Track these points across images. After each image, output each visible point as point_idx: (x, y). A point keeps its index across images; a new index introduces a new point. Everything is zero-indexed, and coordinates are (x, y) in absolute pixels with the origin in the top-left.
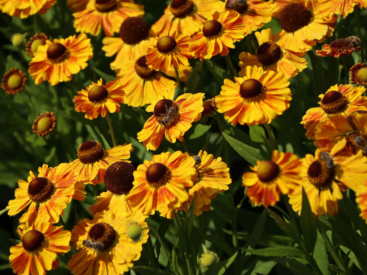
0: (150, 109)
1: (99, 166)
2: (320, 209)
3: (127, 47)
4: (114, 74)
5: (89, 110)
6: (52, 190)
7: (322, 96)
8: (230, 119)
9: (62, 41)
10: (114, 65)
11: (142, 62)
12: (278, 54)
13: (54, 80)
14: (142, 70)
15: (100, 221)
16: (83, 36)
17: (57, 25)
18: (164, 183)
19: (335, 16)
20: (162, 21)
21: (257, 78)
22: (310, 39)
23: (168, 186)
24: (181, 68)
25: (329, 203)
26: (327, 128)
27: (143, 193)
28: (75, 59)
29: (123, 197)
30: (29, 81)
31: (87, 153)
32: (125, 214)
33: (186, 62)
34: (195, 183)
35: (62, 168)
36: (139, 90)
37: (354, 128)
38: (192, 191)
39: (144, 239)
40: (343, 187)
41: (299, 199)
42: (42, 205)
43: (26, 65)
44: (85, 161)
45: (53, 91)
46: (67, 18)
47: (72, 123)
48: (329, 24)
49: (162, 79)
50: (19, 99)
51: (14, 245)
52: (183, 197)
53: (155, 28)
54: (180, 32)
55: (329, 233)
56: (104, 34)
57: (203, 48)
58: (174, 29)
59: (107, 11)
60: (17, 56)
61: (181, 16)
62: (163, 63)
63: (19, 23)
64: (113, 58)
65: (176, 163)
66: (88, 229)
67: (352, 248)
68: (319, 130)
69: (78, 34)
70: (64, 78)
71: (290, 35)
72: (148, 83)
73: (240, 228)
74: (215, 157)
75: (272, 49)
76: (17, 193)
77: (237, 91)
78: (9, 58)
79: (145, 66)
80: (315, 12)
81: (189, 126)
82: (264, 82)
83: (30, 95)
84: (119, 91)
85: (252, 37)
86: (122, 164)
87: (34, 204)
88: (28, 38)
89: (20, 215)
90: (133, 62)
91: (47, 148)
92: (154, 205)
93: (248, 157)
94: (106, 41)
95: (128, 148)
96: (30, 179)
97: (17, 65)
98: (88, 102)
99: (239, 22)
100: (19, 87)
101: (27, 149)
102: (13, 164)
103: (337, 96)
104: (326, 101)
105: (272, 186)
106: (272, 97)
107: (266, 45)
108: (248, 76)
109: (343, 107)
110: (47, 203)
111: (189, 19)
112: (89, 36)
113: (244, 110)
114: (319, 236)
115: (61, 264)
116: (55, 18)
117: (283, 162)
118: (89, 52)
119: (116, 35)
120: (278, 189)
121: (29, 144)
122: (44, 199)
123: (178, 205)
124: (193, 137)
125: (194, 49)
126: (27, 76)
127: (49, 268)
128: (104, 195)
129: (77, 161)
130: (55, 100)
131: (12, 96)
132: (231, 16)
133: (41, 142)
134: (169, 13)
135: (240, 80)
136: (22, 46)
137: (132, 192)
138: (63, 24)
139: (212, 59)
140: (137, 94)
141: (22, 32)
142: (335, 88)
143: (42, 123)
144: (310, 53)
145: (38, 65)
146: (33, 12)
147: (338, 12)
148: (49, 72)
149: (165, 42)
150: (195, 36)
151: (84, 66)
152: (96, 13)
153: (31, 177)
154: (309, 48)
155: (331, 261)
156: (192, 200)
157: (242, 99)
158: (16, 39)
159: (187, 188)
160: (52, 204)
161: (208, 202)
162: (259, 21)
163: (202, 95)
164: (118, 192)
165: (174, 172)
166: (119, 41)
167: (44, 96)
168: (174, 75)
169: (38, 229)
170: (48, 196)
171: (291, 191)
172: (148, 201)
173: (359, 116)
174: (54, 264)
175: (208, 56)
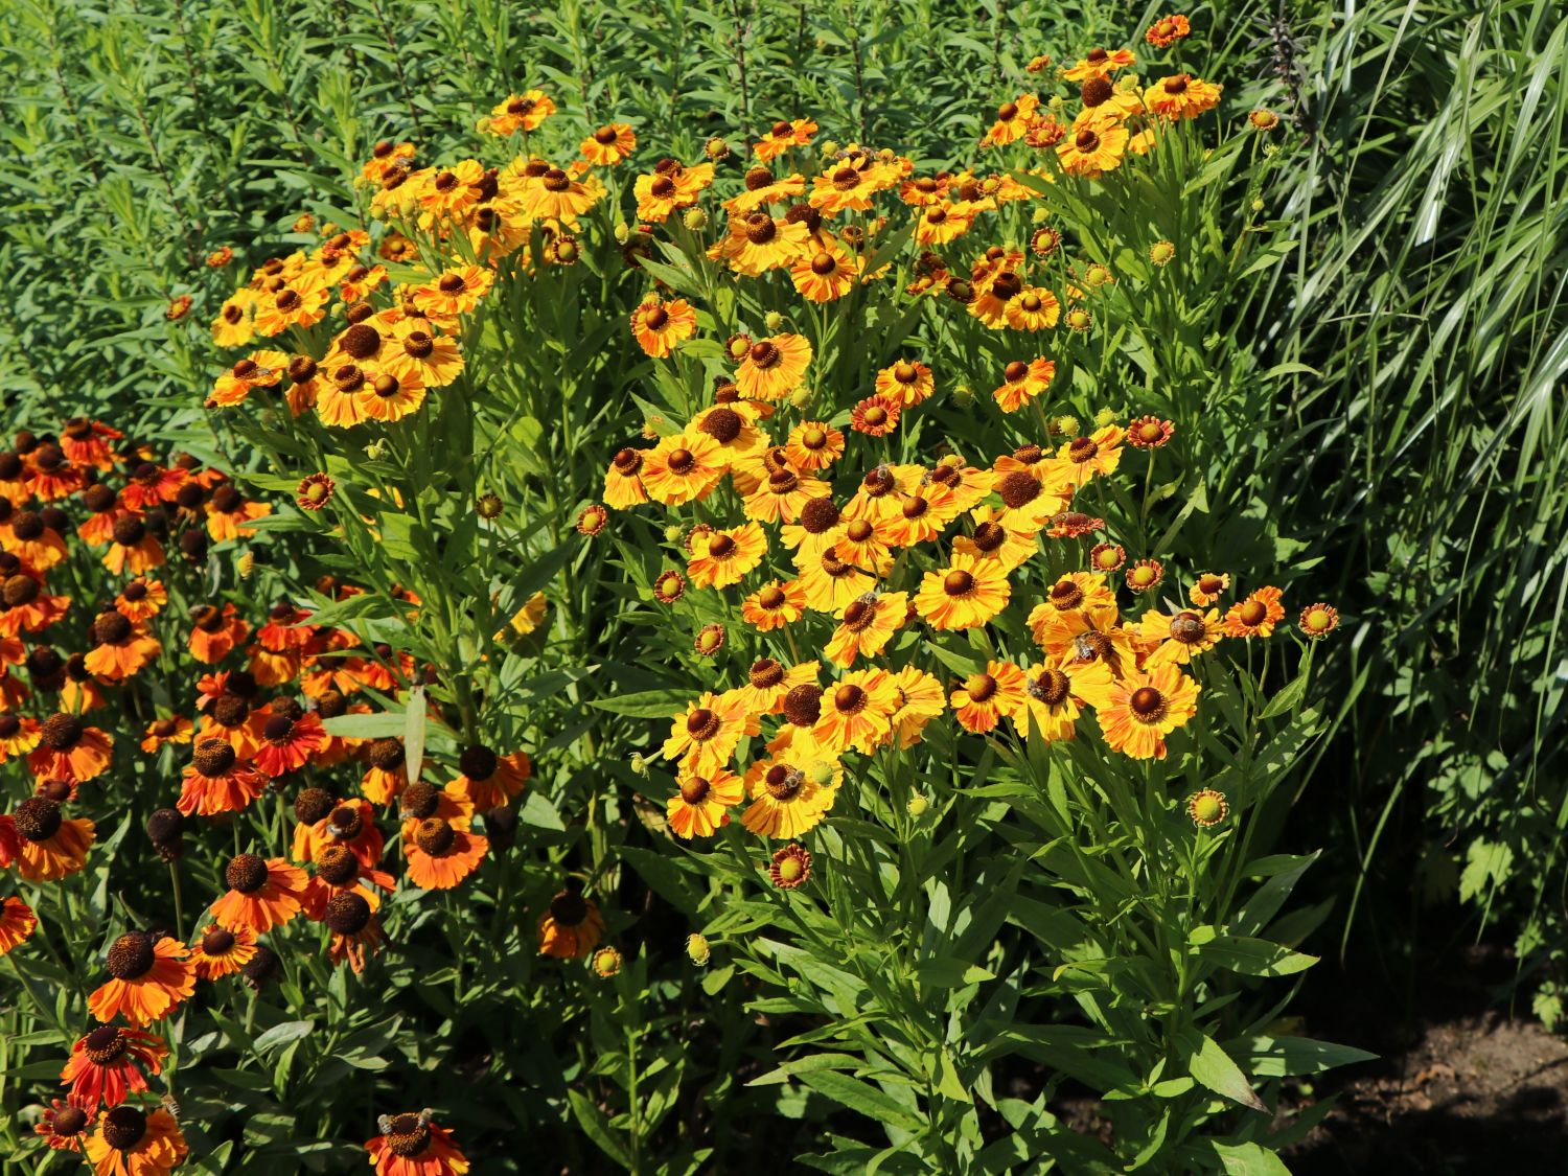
0: (839, 616)
1: (778, 691)
2: (1053, 733)
3: (811, 537)
4: (795, 571)
5: (762, 620)
6: (717, 725)
7: (1051, 589)
8: (934, 623)
9: (729, 533)
10: (796, 561)
11: (830, 555)
12: (1000, 536)
13: (719, 584)
14: (831, 565)
15: (780, 762)
16: (755, 524)
17: (724, 513)
18: (858, 711)
19: (1071, 485)
20: (855, 501)
21: (967, 569)
22: (1041, 515)
23: (864, 713)
24: (880, 561)
25: (1064, 725)
26: (1058, 629)
27: (833, 724)
28: (745, 554)
29: (808, 729)
30: (689, 586)
31: (763, 675)
32: (812, 751)
33: (885, 552)
34: (899, 708)
35: (730, 695)
36: (828, 590)
37: (1092, 627)
38: (896, 720)
39: (838, 782)
40: (1080, 702)
41: (1026, 721)
42: (706, 744)
43: (684, 564)
44: (760, 685)
45: (721, 596)
46: (735, 503)
47: (750, 638)
48: (1065, 497)
49: (858, 575)
50: (679, 609)
51: (672, 796)
52: (884, 727)
53: (847, 511)
54: (878, 515)
55: (1069, 763)
56: (782, 522)
57: (905, 533)
58: (871, 510)
59: (784, 491)
60: (674, 555)
61: (879, 494)
62: (856, 555)
63: (675, 513)
64: (795, 551)
65: (874, 684)
66: (765, 773)
67: (1098, 781)
68: (1047, 631)
69: (748, 523)
70: (734, 580)
71: (1015, 512)
72: (839, 581)
73: (963, 760)
74: (925, 673)
75: (993, 530)
76: (674, 729)
77: (941, 587)
78: (665, 557)
79: (834, 560)
80: (1045, 482)
81: (889, 635)
82: (975, 575)
83: (692, 604)
84: (800, 593)
85: (968, 515)
86: (808, 688)
87: (695, 744)
88: (686, 532)
89: (680, 757)
90: (820, 555)
91: (718, 669)
92: (847, 738)
93: (961, 672)
94: (784, 530)
95: (815, 666)
96: (689, 712)
97: (674, 566)
98: (760, 609)
99: (949, 497)
100: (677, 593)
101: (693, 672)
102: (678, 692)
103: (1069, 588)
104: (1057, 594)
105: (988, 707)
106: (986, 592)
107: (985, 526)
108: (955, 567)
109: (1077, 602)
110: (713, 741)
111: (888, 497)
112: (762, 524)
113: (950, 611)
114: (1053, 767)
115: (734, 818)
116: (721, 505)
117: (1001, 675)
118: (762, 545)
119: (798, 522)
120: (995, 710)
121: (694, 665)
122: (708, 737)
123: (878, 738)
124: (899, 647)
125: (894, 534)
126: (687, 579)
127: (717, 824)
128: (785, 728)
129: (750, 687)
130: (724, 609)
131: (670, 606)
132: (938, 490)
133: (709, 663)
134: (863, 491)
135: (945, 573)
136: (678, 541)
137: (819, 724)
138: (730, 510)
139: (918, 545)
140: (826, 595)
141: (678, 524)
142: (1067, 578)
143: (707, 639)
144: (1043, 533)
145: (699, 564)
146: (690, 497)
147: (1073, 480)
148: (713, 572)
149: (858, 527)
150: (896, 519)
151: (758, 562)
152: (771, 495)
153: (691, 709)
154: (1039, 527)
155: (1070, 795)
156: (897, 730)
157: (947, 597)
158: (671, 533)
159: (889, 716)
160: (718, 743)
161: (919, 731)
162: (976, 496)
163: (905, 594)
164: (802, 723)
165: (871, 696)
166: (801, 529)
167: (712, 604)
168: (871, 569)
169: (702, 775)
170: (712, 733)
171: (1013, 711)
172: (839, 735)
173: (1096, 612)
174: (724, 819)
175: (912, 543)
